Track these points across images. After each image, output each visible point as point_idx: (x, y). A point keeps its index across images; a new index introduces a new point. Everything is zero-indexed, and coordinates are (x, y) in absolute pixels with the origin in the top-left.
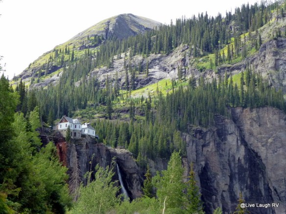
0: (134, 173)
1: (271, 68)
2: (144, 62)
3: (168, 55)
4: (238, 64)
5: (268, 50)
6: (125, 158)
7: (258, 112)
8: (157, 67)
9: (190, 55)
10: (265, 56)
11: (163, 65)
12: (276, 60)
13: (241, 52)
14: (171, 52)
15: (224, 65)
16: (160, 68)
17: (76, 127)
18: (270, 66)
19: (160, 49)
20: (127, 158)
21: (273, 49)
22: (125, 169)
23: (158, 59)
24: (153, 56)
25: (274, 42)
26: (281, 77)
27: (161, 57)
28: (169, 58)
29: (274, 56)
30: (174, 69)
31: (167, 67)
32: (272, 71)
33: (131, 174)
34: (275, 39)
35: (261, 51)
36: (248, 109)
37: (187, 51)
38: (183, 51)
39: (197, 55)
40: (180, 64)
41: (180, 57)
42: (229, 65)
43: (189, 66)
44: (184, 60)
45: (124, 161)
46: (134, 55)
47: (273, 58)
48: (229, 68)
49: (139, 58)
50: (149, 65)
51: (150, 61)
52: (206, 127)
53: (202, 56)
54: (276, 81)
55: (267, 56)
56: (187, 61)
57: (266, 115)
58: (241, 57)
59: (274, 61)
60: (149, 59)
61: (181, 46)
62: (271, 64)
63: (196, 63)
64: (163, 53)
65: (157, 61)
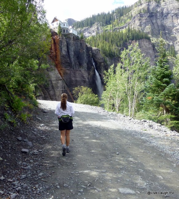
0: (102, 62)
1: (138, 26)
2: (81, 31)
3: (91, 27)
4: (122, 26)
5: (136, 18)
6: (96, 52)
7: (139, 42)
8: (87, 32)
9: (100, 26)
10: (135, 21)
11: (89, 31)
12: (140, 22)
13: (123, 22)
14: (92, 26)
15: (116, 27)
16: (88, 33)
17: (64, 26)
18: (138, 25)
19: (87, 26)
20: (97, 52)
21: (138, 18)
22: (96, 60)
23: (87, 29)
24: (85, 28)
25: (139, 15)
26: (143, 29)
27: (88, 28)
28: (91, 28)
29: (139, 20)
30: (94, 32)
31: (91, 32)
32: (139, 27)
33: (100, 63)
34: (139, 14)
35: (133, 19)
36: (134, 41)
37: (99, 24)
38: (97, 24)
39: (103, 26)
40: (96, 30)
41: (96, 27)
42: (118, 27)
43: (100, 30)
44: (98, 28)
45: (96, 54)
46: (77, 29)
47: (139, 21)
48: (118, 28)
49: (79, 29)
50: (83, 31)
51: (84, 30)
52: (120, 47)
53: (105, 26)
54: (141, 31)
55: (136, 21)
56: (99, 28)
57: (143, 43)
58: (123, 24)
59: (139, 23)
60: (83, 29)
61: (96, 23)
62: (138, 24)
63: (103, 29)
64: (89, 27)
65: (87, 30)
